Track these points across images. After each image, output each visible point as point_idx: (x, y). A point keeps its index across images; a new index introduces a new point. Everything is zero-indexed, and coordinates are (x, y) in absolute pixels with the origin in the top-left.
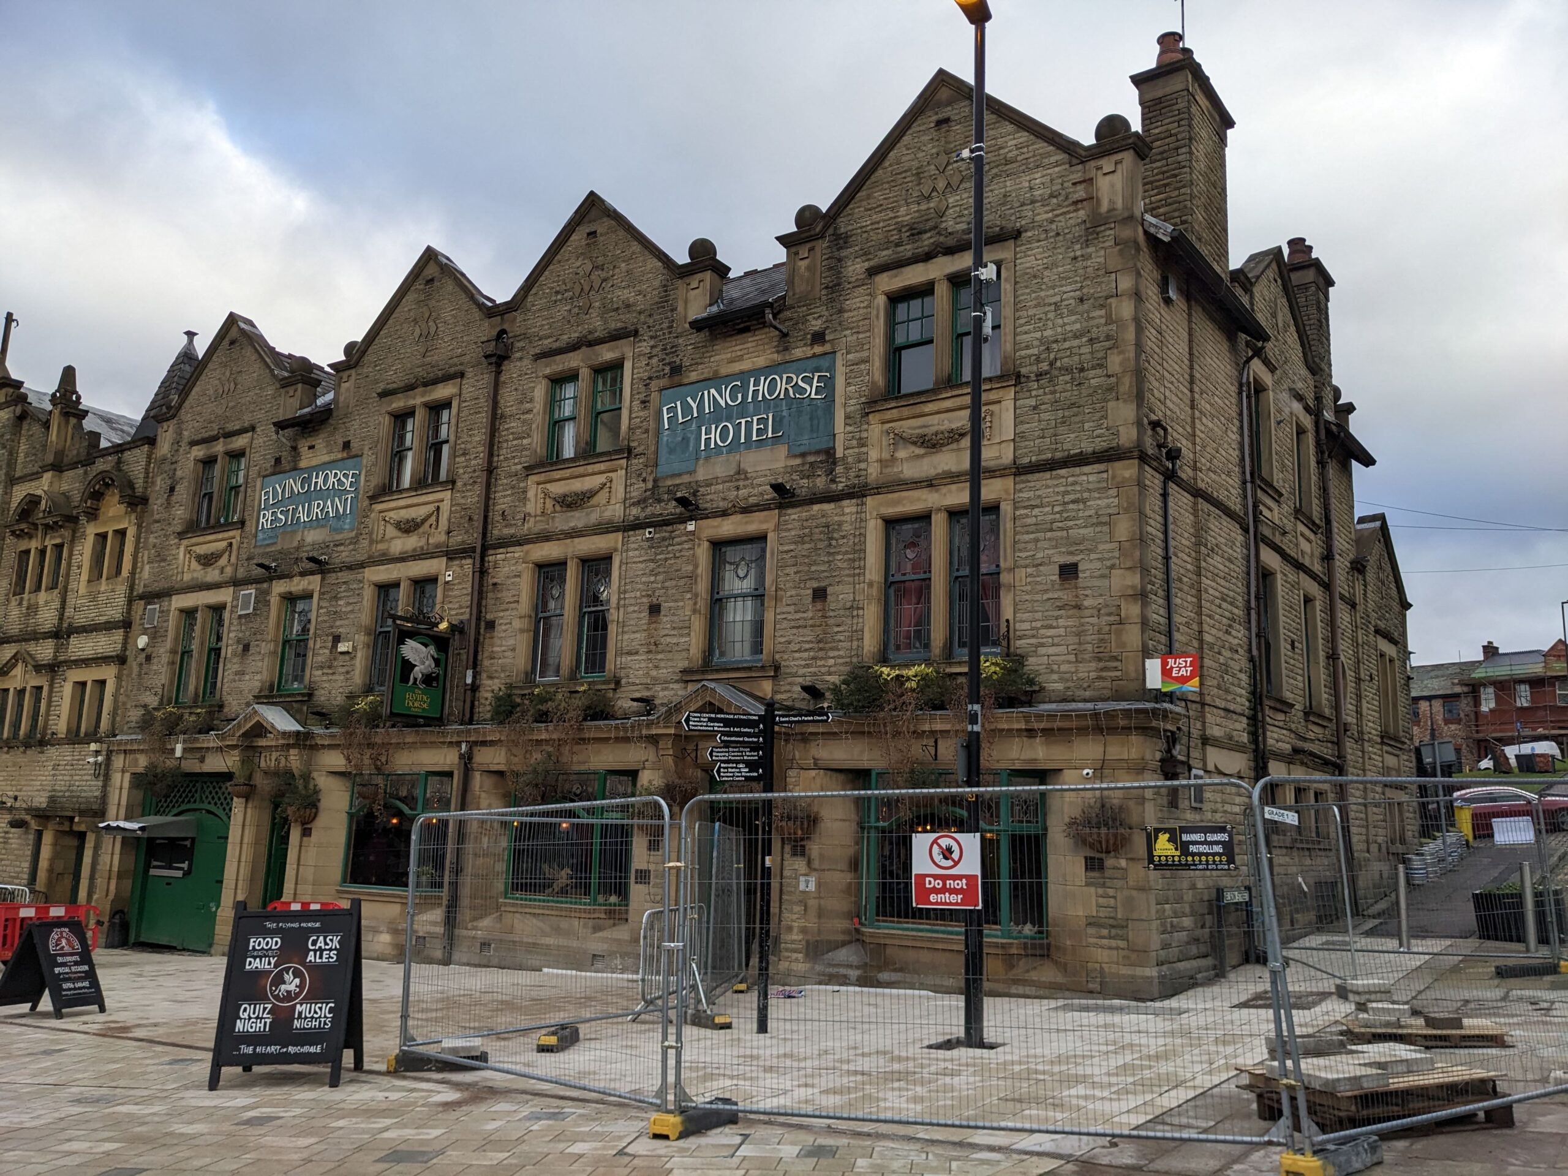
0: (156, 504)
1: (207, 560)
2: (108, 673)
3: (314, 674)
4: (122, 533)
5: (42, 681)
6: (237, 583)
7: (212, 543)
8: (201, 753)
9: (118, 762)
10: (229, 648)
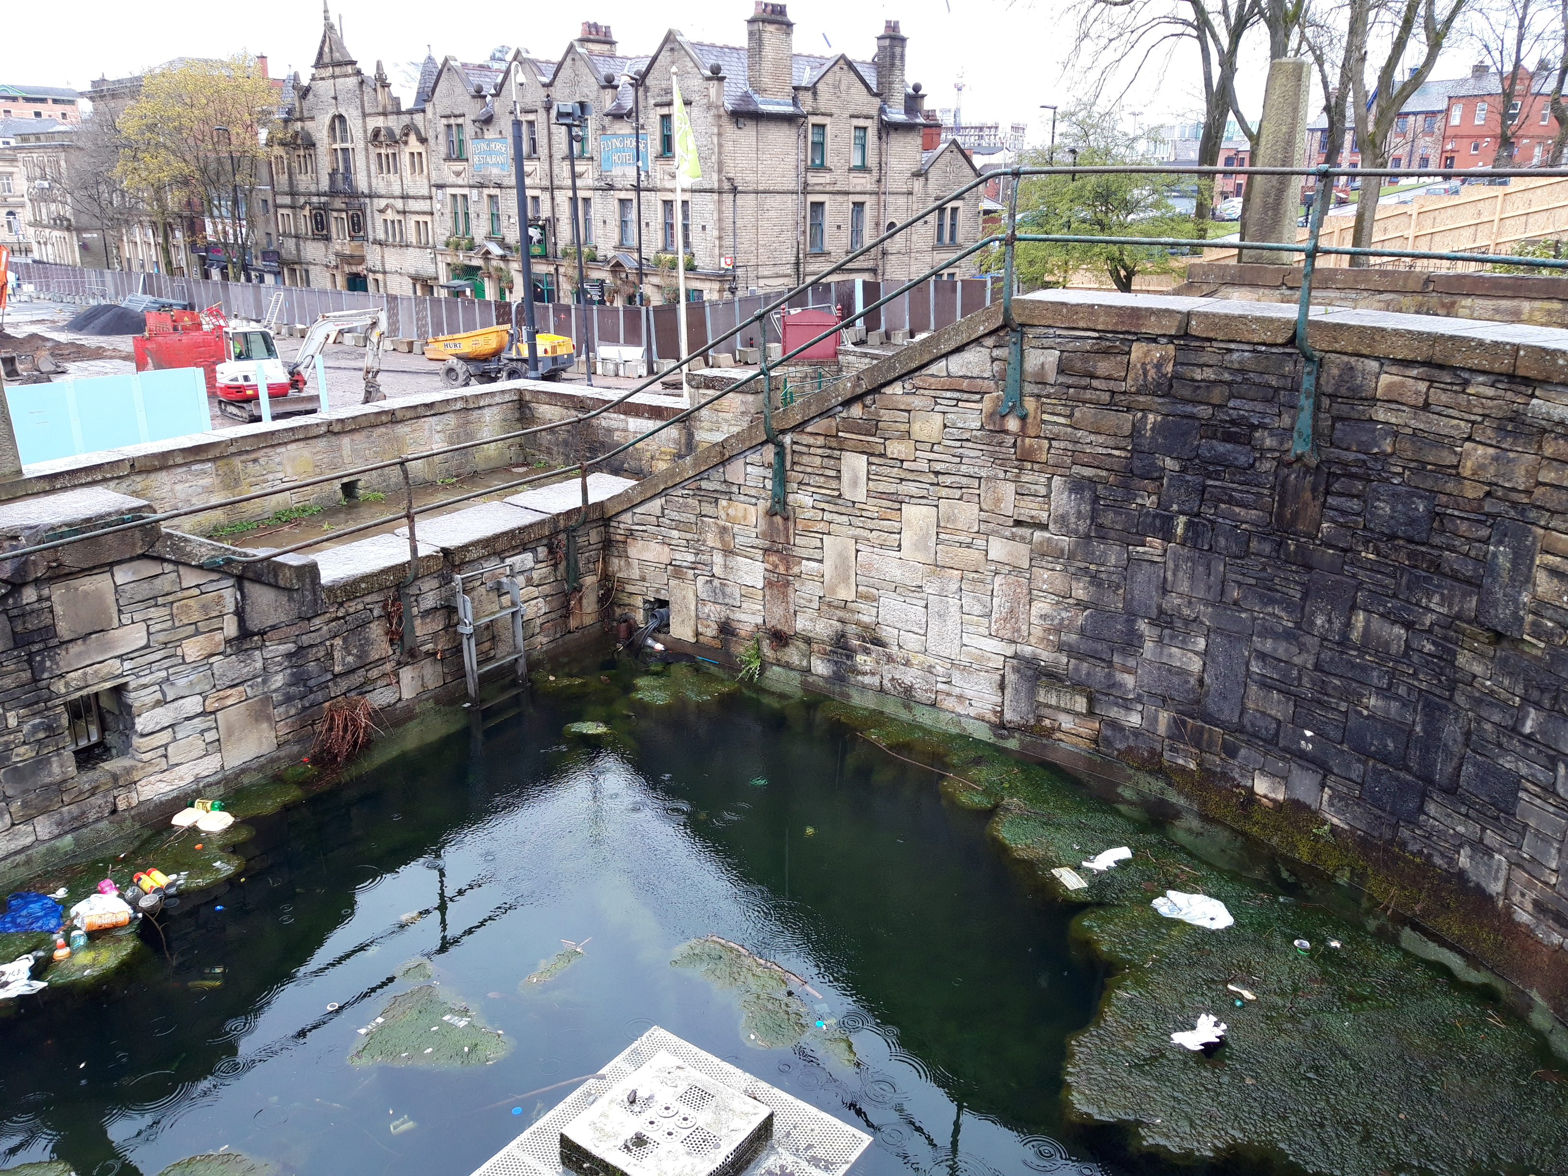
0: (432, 141)
1: (458, 174)
2: (428, 218)
3: (504, 231)
4: (420, 154)
5: (401, 217)
6: (471, 187)
7: (458, 166)
8: (470, 258)
9: (439, 258)
10: (472, 216)
